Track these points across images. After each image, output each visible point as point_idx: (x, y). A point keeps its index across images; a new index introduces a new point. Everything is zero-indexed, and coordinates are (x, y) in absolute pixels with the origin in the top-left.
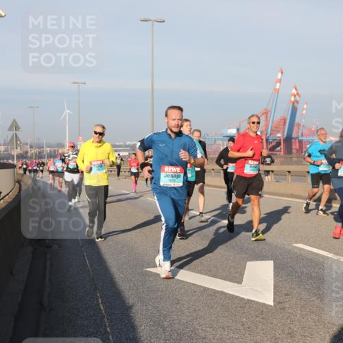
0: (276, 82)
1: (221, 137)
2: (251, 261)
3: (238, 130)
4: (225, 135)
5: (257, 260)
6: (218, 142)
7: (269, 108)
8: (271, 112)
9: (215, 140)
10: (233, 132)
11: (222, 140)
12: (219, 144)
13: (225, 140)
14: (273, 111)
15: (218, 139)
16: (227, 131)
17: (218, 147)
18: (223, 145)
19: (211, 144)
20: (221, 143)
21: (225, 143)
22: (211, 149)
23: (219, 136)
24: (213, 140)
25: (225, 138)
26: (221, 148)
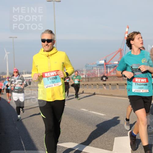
0: (126, 33)
1: (96, 66)
2: (117, 137)
3: (105, 61)
5: (120, 136)
6: (94, 68)
7: (122, 48)
8: (123, 50)
9: (93, 68)
10: (102, 62)
11: (96, 67)
12: (95, 70)
14: (124, 49)
15: (94, 67)
16: (99, 62)
17: (95, 71)
18: (97, 70)
19: (90, 70)
20: (96, 69)
21: (98, 69)
22: (91, 72)
23: (94, 65)
24: (92, 67)
25: (98, 66)
26: (96, 72)
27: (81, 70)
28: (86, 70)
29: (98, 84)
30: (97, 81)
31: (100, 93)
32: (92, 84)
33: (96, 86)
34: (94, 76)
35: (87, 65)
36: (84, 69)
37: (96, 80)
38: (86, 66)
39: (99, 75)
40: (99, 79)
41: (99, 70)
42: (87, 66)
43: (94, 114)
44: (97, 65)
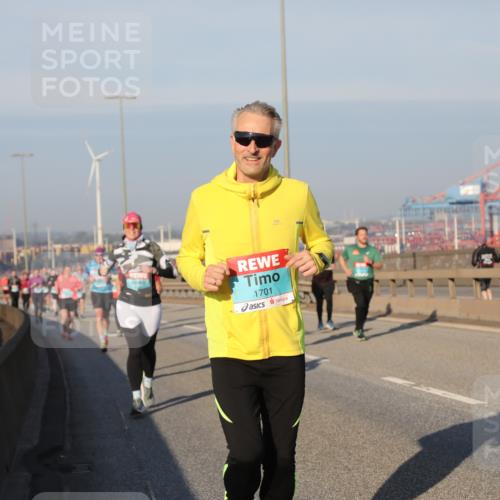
1: (446, 205)
4: (454, 201)
6: (438, 217)
9: (432, 213)
11: (446, 211)
12: (442, 222)
13: (456, 211)
15: (440, 210)
16: (458, 191)
17: (440, 227)
18: (451, 222)
19: (423, 223)
20: (445, 217)
21: (455, 217)
22: (424, 232)
23: (440, 202)
24: (428, 212)
25: (454, 207)
26: (447, 229)
27: (383, 222)
28: (406, 223)
29: (453, 280)
30: (450, 267)
31: (463, 316)
32: (431, 280)
33: (447, 286)
34: (437, 248)
35: (410, 204)
36: (397, 220)
37: (447, 265)
38: (406, 208)
39: (456, 242)
40: (456, 257)
41: (459, 222)
42: (409, 208)
43: (440, 400)
44: (452, 203)
